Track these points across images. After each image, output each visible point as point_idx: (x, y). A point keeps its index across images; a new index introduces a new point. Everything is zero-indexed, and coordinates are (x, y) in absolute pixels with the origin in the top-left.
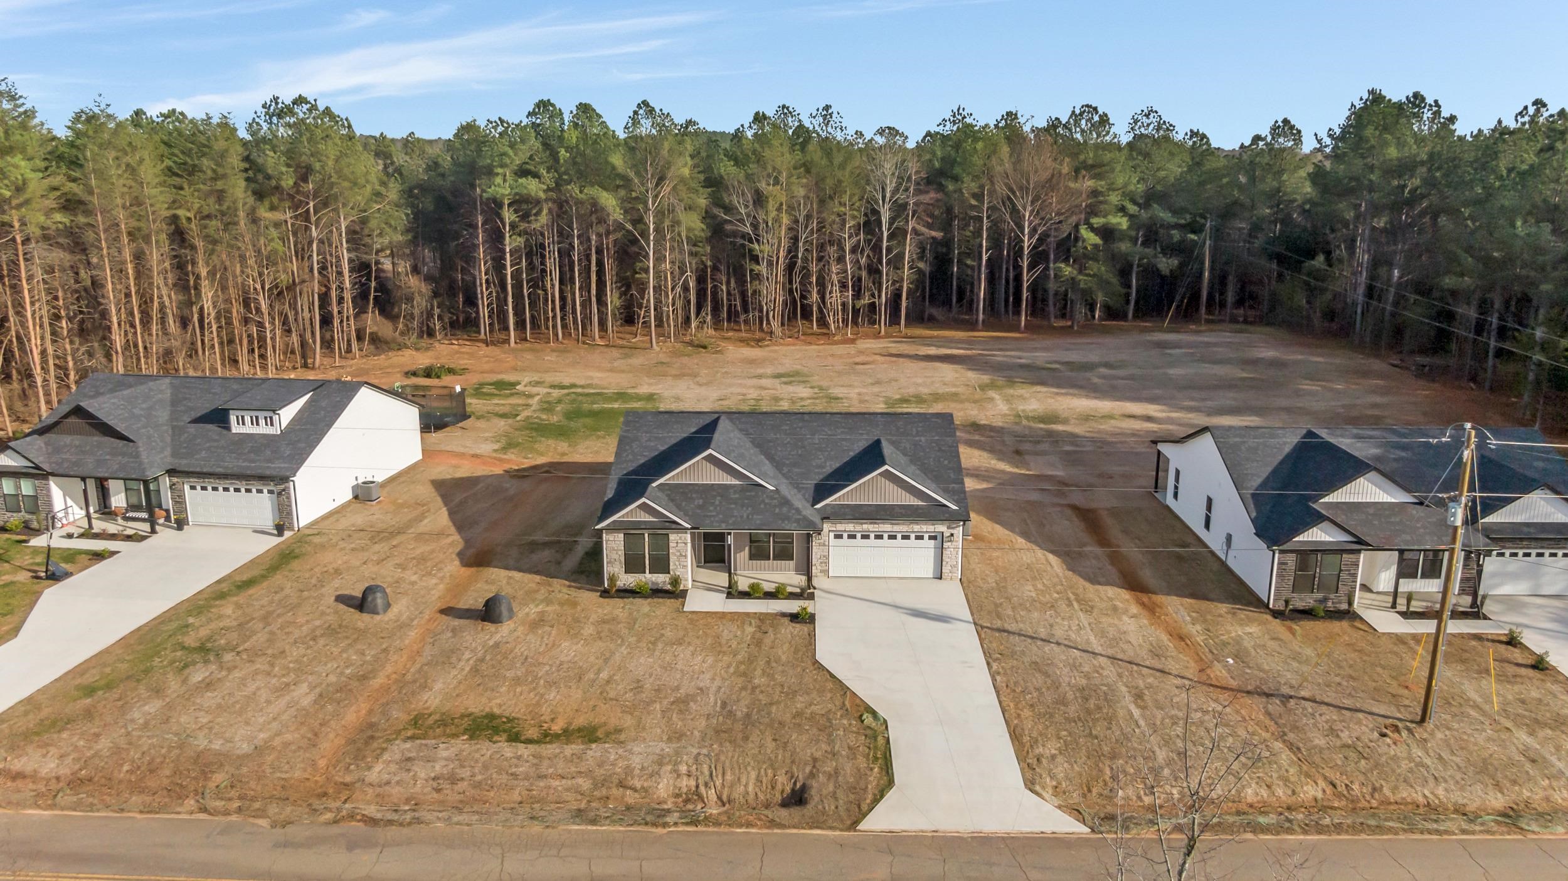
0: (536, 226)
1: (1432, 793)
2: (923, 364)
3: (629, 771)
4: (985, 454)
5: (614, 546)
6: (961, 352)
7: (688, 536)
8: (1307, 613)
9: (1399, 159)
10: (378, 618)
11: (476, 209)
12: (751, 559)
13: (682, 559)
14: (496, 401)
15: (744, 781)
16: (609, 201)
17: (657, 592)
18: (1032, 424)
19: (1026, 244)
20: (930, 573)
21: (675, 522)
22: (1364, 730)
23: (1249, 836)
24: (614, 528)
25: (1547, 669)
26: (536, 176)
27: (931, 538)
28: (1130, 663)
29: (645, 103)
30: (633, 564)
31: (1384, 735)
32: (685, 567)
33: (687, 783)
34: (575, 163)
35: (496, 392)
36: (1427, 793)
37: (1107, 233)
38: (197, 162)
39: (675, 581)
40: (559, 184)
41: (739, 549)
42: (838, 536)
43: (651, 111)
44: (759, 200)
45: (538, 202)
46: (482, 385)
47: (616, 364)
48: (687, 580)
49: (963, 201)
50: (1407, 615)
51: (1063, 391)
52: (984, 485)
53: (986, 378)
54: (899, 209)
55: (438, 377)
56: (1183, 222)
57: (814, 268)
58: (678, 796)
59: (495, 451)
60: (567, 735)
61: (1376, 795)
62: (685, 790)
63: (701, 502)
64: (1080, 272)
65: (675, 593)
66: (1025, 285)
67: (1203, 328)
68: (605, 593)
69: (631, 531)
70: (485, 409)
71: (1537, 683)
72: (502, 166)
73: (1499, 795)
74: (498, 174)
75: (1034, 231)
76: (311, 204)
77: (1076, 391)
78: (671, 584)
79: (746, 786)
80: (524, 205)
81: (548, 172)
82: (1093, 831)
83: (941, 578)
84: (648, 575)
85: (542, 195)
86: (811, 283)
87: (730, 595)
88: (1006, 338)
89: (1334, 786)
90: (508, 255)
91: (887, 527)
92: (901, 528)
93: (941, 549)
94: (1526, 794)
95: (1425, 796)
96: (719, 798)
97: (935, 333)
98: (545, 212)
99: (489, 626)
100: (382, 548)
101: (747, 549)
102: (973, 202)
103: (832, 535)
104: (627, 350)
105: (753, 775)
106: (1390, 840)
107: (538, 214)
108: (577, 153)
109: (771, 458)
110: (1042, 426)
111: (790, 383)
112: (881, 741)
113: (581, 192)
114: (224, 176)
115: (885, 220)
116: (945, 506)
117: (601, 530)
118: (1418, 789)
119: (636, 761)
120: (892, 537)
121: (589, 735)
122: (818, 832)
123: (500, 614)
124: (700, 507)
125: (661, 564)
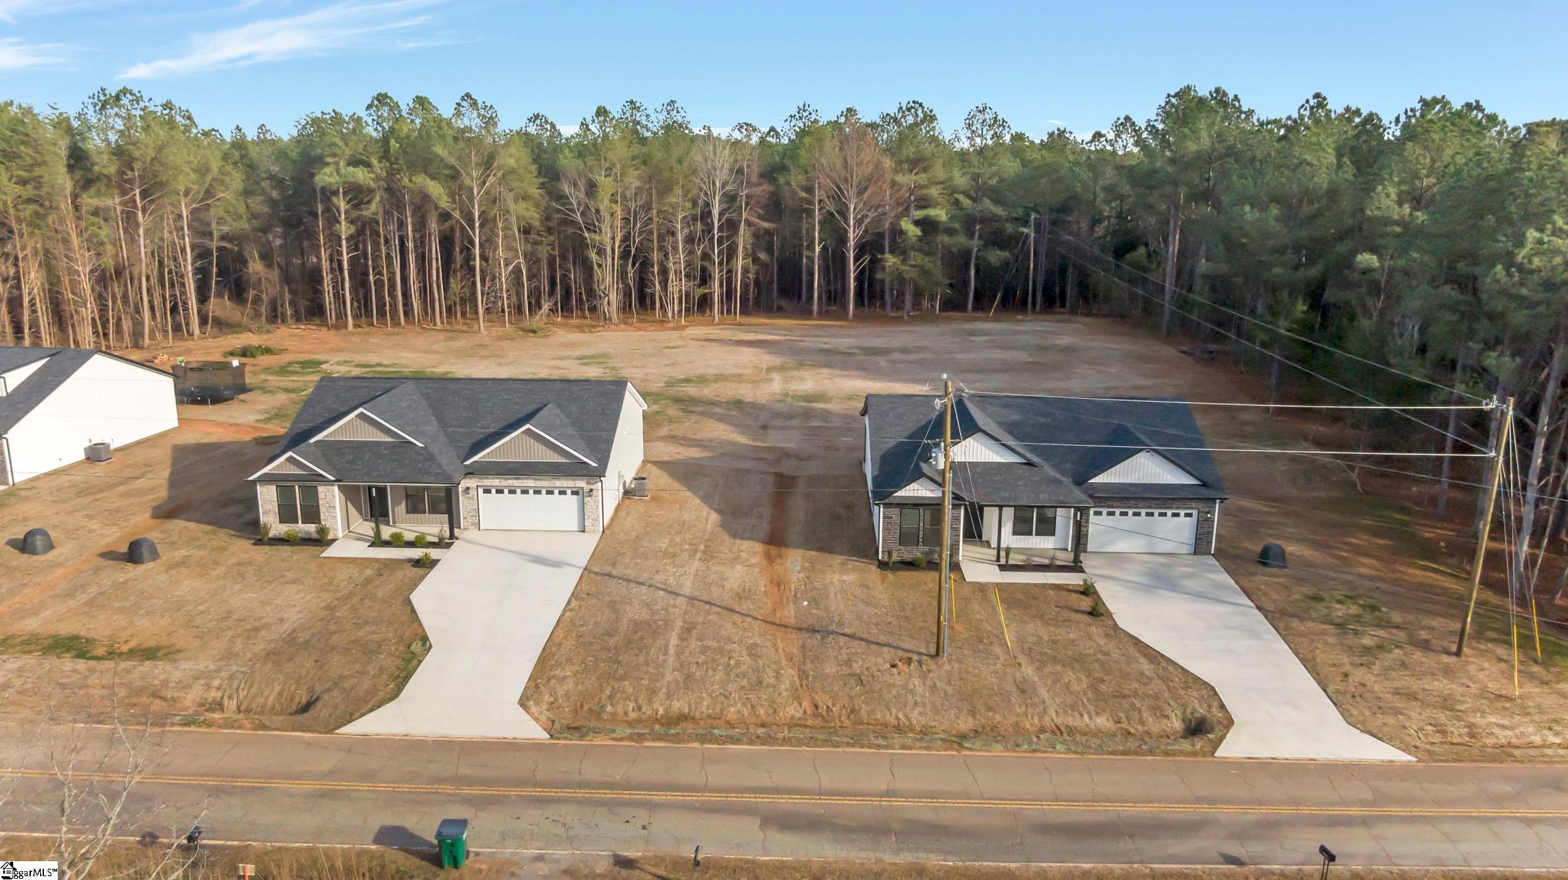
0: (367, 213)
1: (906, 716)
2: (729, 348)
3: (165, 683)
4: (729, 428)
5: (267, 498)
6: (777, 338)
7: (336, 489)
8: (911, 565)
9: (1198, 151)
10: (35, 558)
11: (316, 198)
12: (408, 512)
13: (332, 510)
14: (294, 378)
15: (266, 694)
16: (436, 190)
17: (307, 541)
18: (795, 403)
19: (851, 235)
20: (575, 527)
21: (321, 475)
22: (879, 661)
23: (696, 745)
24: (267, 479)
25: (1102, 614)
26: (368, 165)
27: (573, 493)
28: (707, 603)
29: (468, 95)
30: (287, 514)
31: (894, 666)
32: (334, 517)
33: (213, 695)
34: (405, 152)
35: (300, 370)
36: (901, 715)
37: (928, 226)
38: (15, 149)
39: (323, 531)
40: (391, 173)
41: (396, 503)
42: (487, 491)
43: (474, 104)
44: (592, 188)
45: (371, 191)
46: (290, 364)
47: (435, 346)
48: (336, 530)
49: (793, 192)
50: (1003, 568)
51: (846, 373)
52: (705, 454)
53: (777, 360)
54: (730, 199)
55: (253, 356)
56: (1015, 215)
57: (656, 256)
58: (203, 705)
59: (258, 421)
60: (132, 654)
61: (852, 717)
62: (210, 700)
63: (351, 457)
64: (904, 261)
65: (321, 540)
66: (852, 276)
67: (1029, 318)
68: (259, 542)
69: (281, 481)
70: (278, 384)
71: (1082, 626)
72: (334, 155)
73: (971, 719)
74: (328, 164)
75: (859, 222)
76: (137, 191)
77: (857, 373)
78: (318, 532)
79: (267, 698)
80: (357, 195)
81: (380, 162)
82: (552, 736)
83: (584, 531)
84: (300, 525)
85: (372, 184)
86: (653, 273)
87: (373, 545)
88: (825, 325)
89: (816, 707)
90: (344, 243)
91: (529, 483)
92: (544, 483)
93: (582, 506)
94: (998, 718)
95: (898, 718)
96: (238, 707)
97: (768, 321)
98: (378, 199)
99: (130, 566)
100: (85, 500)
101: (404, 503)
102: (804, 195)
103: (481, 491)
104: (449, 334)
105: (277, 688)
106: (827, 752)
107: (369, 202)
108: (407, 144)
109: (441, 419)
110: (804, 404)
111: (588, 364)
112: (414, 662)
113: (411, 181)
114: (44, 163)
115: (716, 212)
116: (585, 463)
117: (254, 482)
118: (894, 711)
119: (178, 675)
120: (537, 492)
121: (149, 654)
122: (298, 734)
123: (141, 554)
124: (349, 462)
125: (312, 514)
